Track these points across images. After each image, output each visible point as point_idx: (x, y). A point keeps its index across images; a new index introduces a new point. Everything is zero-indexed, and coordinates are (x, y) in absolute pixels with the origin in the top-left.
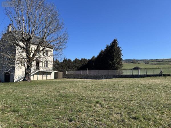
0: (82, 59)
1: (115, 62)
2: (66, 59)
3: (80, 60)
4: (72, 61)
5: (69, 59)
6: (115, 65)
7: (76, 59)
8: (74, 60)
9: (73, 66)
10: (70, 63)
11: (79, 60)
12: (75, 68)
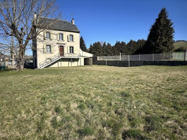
0: (139, 41)
1: (159, 42)
2: (119, 42)
3: (137, 41)
4: (127, 44)
5: (122, 42)
6: (159, 46)
7: (131, 41)
8: (129, 42)
9: (126, 49)
10: (124, 47)
11: (134, 42)
12: (130, 51)
